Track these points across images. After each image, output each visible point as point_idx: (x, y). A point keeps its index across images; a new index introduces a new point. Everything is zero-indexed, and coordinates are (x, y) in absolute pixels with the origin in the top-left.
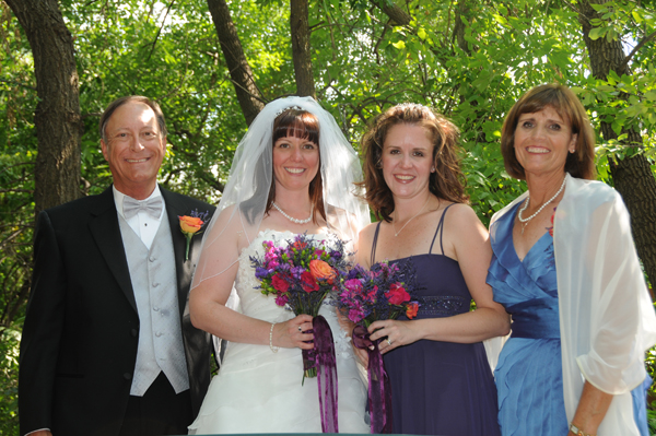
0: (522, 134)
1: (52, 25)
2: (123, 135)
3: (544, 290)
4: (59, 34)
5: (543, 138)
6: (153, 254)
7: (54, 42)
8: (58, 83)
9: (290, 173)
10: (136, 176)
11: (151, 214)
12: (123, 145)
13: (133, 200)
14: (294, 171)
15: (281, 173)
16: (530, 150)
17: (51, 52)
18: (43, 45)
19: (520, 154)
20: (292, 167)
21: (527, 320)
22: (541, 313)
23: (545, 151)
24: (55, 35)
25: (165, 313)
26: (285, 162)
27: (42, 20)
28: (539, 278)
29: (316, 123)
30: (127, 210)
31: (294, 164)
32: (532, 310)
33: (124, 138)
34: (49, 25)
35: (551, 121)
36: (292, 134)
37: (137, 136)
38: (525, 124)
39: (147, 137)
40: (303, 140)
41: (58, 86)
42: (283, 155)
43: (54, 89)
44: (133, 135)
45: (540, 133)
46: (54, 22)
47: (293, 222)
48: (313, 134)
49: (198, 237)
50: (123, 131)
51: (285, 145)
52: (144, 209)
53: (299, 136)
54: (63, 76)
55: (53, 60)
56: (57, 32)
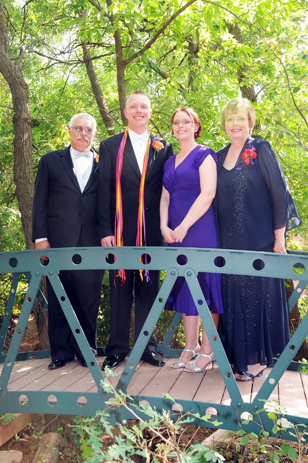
7: (20, 88)
8: (22, 106)
17: (19, 93)
24: (20, 86)
27: (15, 79)
34: (18, 81)
43: (20, 108)
46: (20, 80)
54: (24, 103)
55: (20, 96)
56: (21, 84)
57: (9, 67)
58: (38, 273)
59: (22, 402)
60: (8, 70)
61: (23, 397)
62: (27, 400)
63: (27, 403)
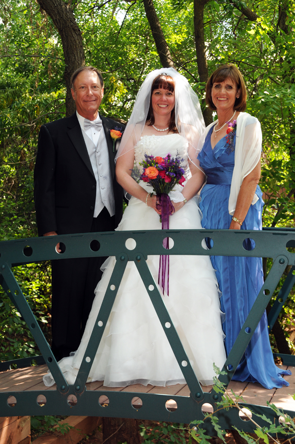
0: (214, 91)
1: (71, 26)
2: (83, 87)
3: (220, 163)
4: (74, 30)
5: (225, 93)
6: (98, 149)
7: (72, 35)
8: (75, 57)
9: (161, 107)
10: (89, 109)
11: (96, 129)
12: (83, 93)
13: (88, 121)
14: (162, 106)
15: (155, 107)
16: (219, 99)
17: (71, 40)
18: (67, 37)
19: (214, 101)
20: (161, 104)
21: (213, 176)
22: (219, 173)
23: (225, 99)
24: (73, 31)
25: (105, 178)
26: (158, 101)
27: (66, 23)
28: (218, 158)
29: (173, 82)
30: (86, 126)
31: (162, 102)
32: (215, 172)
33: (83, 90)
34: (70, 26)
35: (227, 85)
36: (161, 88)
37: (90, 88)
38: (216, 86)
39: (95, 89)
40: (167, 90)
41: (75, 59)
42: (156, 98)
43: (73, 60)
44: (87, 87)
45: (223, 91)
46: (72, 24)
47: (159, 131)
48: (171, 87)
49: (119, 140)
50: (83, 85)
51: (158, 93)
52: (93, 126)
53: (164, 88)
54: (77, 52)
55: (72, 45)
56: (74, 29)
57: (59, 7)
58: (123, 258)
59: (102, 404)
60: (58, 11)
61: (103, 399)
62: (108, 402)
63: (107, 405)
